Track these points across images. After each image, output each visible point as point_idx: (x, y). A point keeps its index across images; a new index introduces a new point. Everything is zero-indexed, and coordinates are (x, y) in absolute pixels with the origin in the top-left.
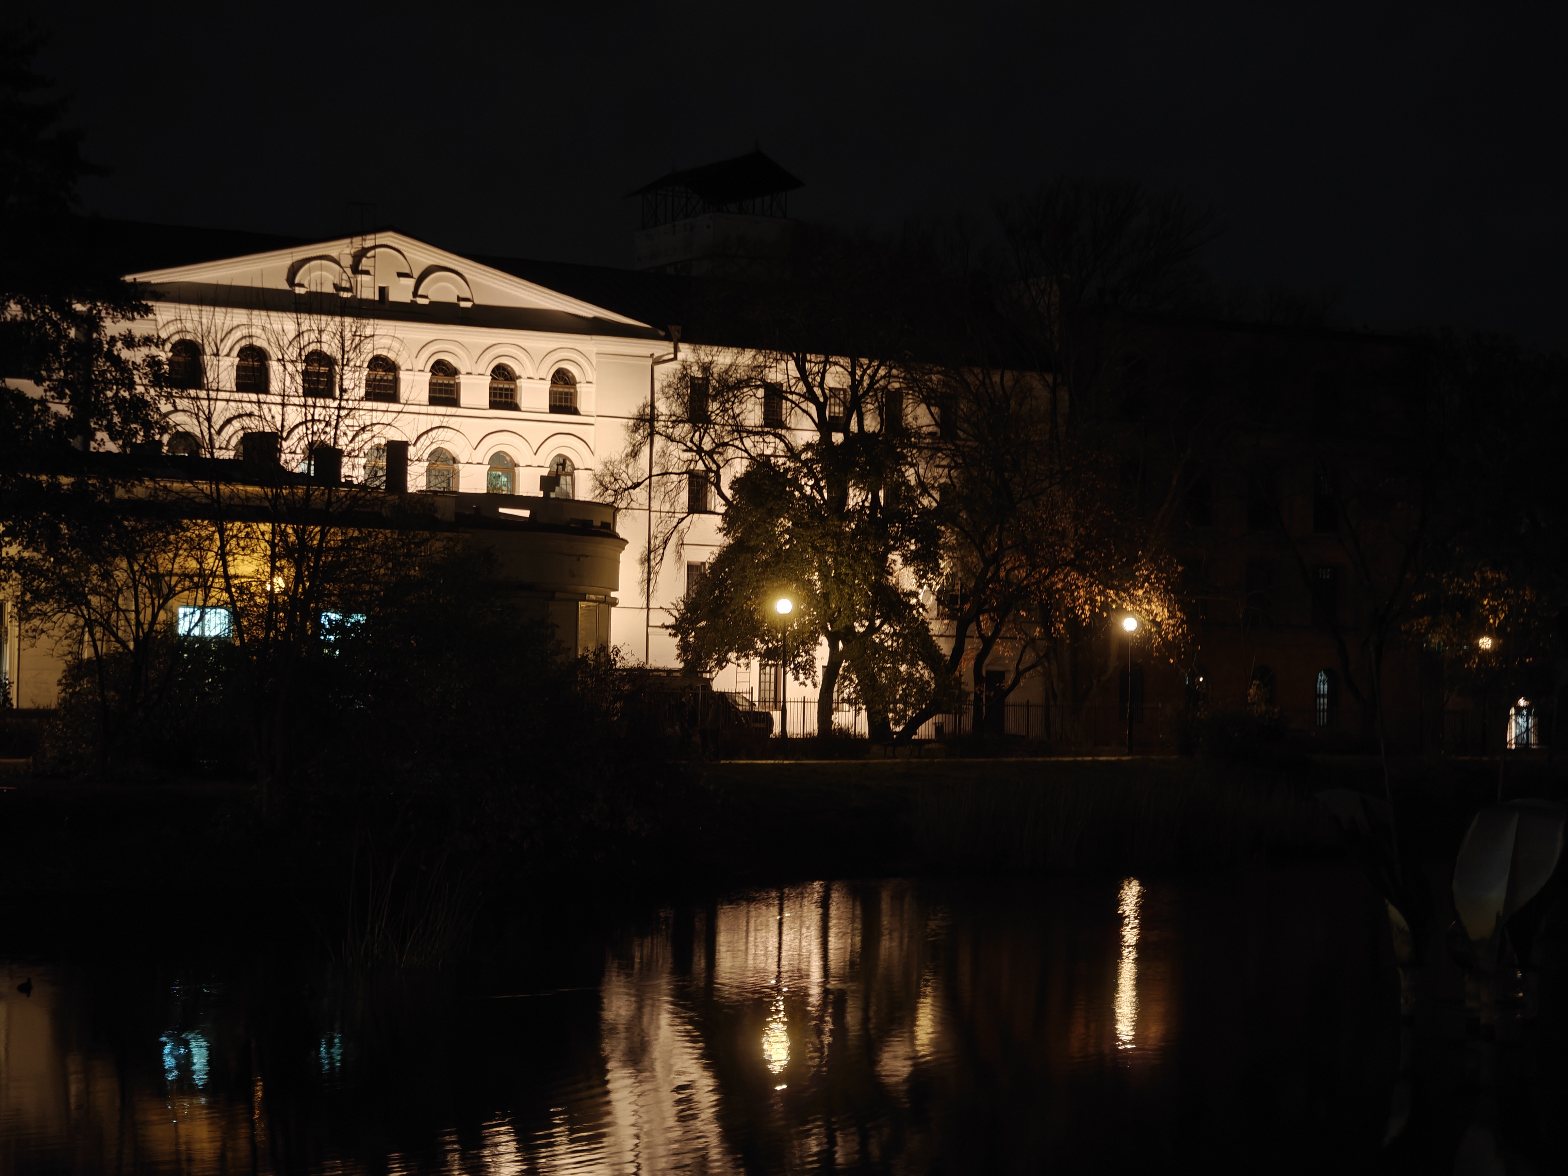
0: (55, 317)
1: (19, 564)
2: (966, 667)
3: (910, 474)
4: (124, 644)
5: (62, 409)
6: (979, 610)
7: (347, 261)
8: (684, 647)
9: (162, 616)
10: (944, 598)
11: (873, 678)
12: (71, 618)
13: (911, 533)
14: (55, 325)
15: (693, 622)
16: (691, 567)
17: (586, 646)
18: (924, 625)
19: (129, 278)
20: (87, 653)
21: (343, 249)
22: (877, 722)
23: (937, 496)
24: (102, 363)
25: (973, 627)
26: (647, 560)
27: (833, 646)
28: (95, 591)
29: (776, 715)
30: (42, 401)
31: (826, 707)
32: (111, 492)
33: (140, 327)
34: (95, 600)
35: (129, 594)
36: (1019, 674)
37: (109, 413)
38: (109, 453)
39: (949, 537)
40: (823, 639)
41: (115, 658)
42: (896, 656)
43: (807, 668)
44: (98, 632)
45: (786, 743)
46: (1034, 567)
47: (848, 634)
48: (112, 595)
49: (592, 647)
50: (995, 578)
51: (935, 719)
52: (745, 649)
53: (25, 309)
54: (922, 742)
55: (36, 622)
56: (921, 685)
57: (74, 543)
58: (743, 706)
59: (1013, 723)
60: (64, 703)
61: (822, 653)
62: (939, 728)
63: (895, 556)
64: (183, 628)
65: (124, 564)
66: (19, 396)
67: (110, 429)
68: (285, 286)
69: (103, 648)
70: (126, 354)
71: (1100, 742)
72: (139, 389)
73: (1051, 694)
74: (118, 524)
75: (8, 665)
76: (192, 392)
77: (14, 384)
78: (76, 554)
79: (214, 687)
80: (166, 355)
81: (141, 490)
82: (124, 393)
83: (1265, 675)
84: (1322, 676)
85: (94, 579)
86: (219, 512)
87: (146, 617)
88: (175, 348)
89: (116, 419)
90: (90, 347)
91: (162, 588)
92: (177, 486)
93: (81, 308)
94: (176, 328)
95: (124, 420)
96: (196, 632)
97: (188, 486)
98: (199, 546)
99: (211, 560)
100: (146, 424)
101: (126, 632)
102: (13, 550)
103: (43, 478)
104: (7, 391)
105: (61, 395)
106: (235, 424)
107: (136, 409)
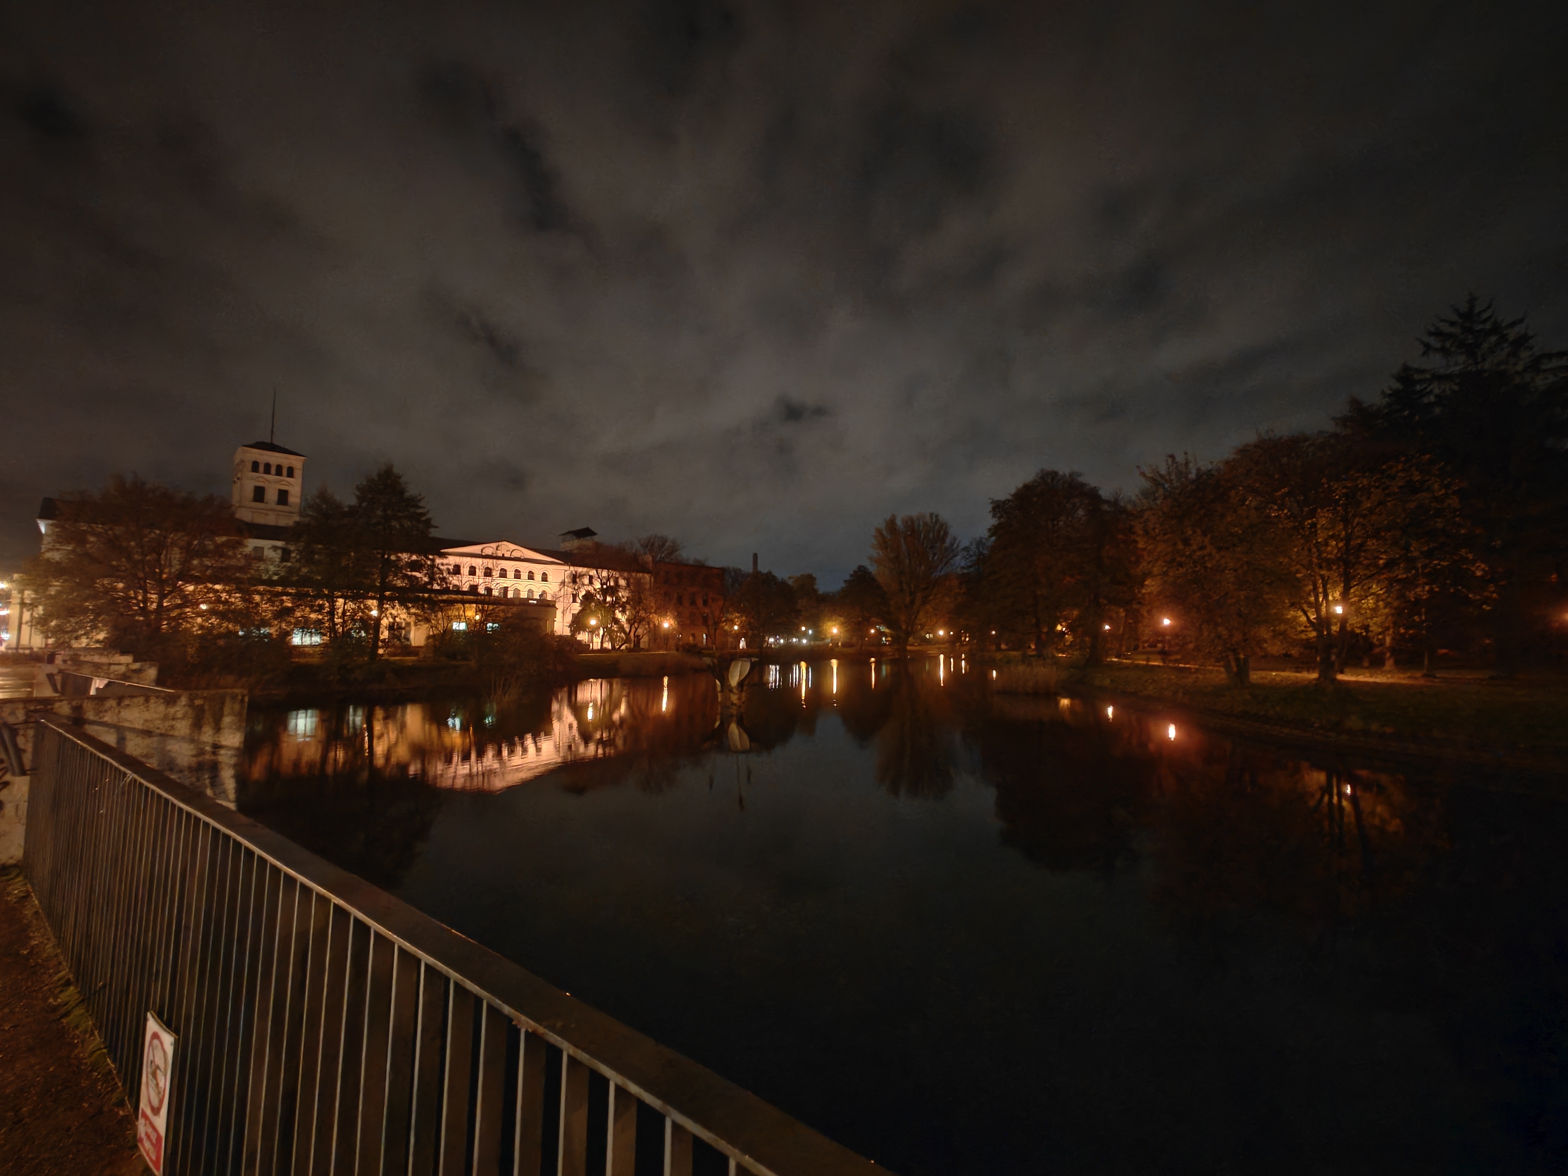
0: (425, 559)
1: (415, 614)
2: (632, 634)
3: (620, 594)
4: (440, 631)
5: (426, 579)
6: (634, 622)
7: (495, 548)
8: (571, 630)
9: (449, 625)
10: (628, 620)
11: (612, 637)
12: (427, 625)
13: (621, 607)
14: (425, 561)
15: (573, 625)
16: (573, 614)
17: (549, 631)
18: (623, 625)
19: (442, 551)
20: (431, 633)
21: (494, 545)
22: (613, 646)
23: (626, 599)
24: (436, 569)
25: (633, 626)
26: (563, 613)
27: (604, 630)
28: (433, 620)
29: (591, 645)
30: (421, 578)
31: (602, 643)
32: (437, 598)
33: (445, 561)
34: (433, 621)
35: (441, 620)
36: (643, 636)
37: (437, 580)
38: (437, 590)
39: (628, 607)
40: (601, 629)
41: (438, 634)
42: (617, 632)
43: (598, 635)
44: (434, 629)
45: (593, 651)
46: (646, 613)
47: (607, 627)
48: (437, 620)
49: (550, 631)
50: (638, 615)
51: (626, 645)
52: (584, 630)
53: (417, 557)
54: (622, 650)
55: (419, 626)
56: (623, 638)
57: (428, 609)
58: (584, 643)
59: (642, 646)
60: (426, 646)
61: (601, 632)
62: (626, 647)
63: (617, 611)
64: (454, 628)
65: (440, 613)
66: (415, 577)
67: (437, 583)
68: (480, 553)
69: (435, 632)
70: (441, 567)
71: (660, 649)
72: (445, 575)
73: (650, 640)
74: (439, 605)
75: (412, 636)
76: (457, 576)
77: (414, 573)
78: (429, 611)
79: (462, 640)
80: (451, 568)
81: (445, 597)
82: (441, 576)
83: (693, 635)
84: (704, 635)
85: (433, 617)
86: (463, 602)
87: (445, 625)
88: (454, 566)
89: (439, 581)
90: (433, 566)
91: (450, 620)
92: (454, 596)
93: (431, 557)
94: (453, 562)
95: (441, 582)
96: (457, 628)
97: (456, 596)
98: (458, 609)
99: (461, 613)
100: (446, 583)
101: (441, 629)
102: (413, 610)
103: (421, 595)
104: (411, 575)
105: (426, 576)
106: (468, 583)
107: (444, 579)
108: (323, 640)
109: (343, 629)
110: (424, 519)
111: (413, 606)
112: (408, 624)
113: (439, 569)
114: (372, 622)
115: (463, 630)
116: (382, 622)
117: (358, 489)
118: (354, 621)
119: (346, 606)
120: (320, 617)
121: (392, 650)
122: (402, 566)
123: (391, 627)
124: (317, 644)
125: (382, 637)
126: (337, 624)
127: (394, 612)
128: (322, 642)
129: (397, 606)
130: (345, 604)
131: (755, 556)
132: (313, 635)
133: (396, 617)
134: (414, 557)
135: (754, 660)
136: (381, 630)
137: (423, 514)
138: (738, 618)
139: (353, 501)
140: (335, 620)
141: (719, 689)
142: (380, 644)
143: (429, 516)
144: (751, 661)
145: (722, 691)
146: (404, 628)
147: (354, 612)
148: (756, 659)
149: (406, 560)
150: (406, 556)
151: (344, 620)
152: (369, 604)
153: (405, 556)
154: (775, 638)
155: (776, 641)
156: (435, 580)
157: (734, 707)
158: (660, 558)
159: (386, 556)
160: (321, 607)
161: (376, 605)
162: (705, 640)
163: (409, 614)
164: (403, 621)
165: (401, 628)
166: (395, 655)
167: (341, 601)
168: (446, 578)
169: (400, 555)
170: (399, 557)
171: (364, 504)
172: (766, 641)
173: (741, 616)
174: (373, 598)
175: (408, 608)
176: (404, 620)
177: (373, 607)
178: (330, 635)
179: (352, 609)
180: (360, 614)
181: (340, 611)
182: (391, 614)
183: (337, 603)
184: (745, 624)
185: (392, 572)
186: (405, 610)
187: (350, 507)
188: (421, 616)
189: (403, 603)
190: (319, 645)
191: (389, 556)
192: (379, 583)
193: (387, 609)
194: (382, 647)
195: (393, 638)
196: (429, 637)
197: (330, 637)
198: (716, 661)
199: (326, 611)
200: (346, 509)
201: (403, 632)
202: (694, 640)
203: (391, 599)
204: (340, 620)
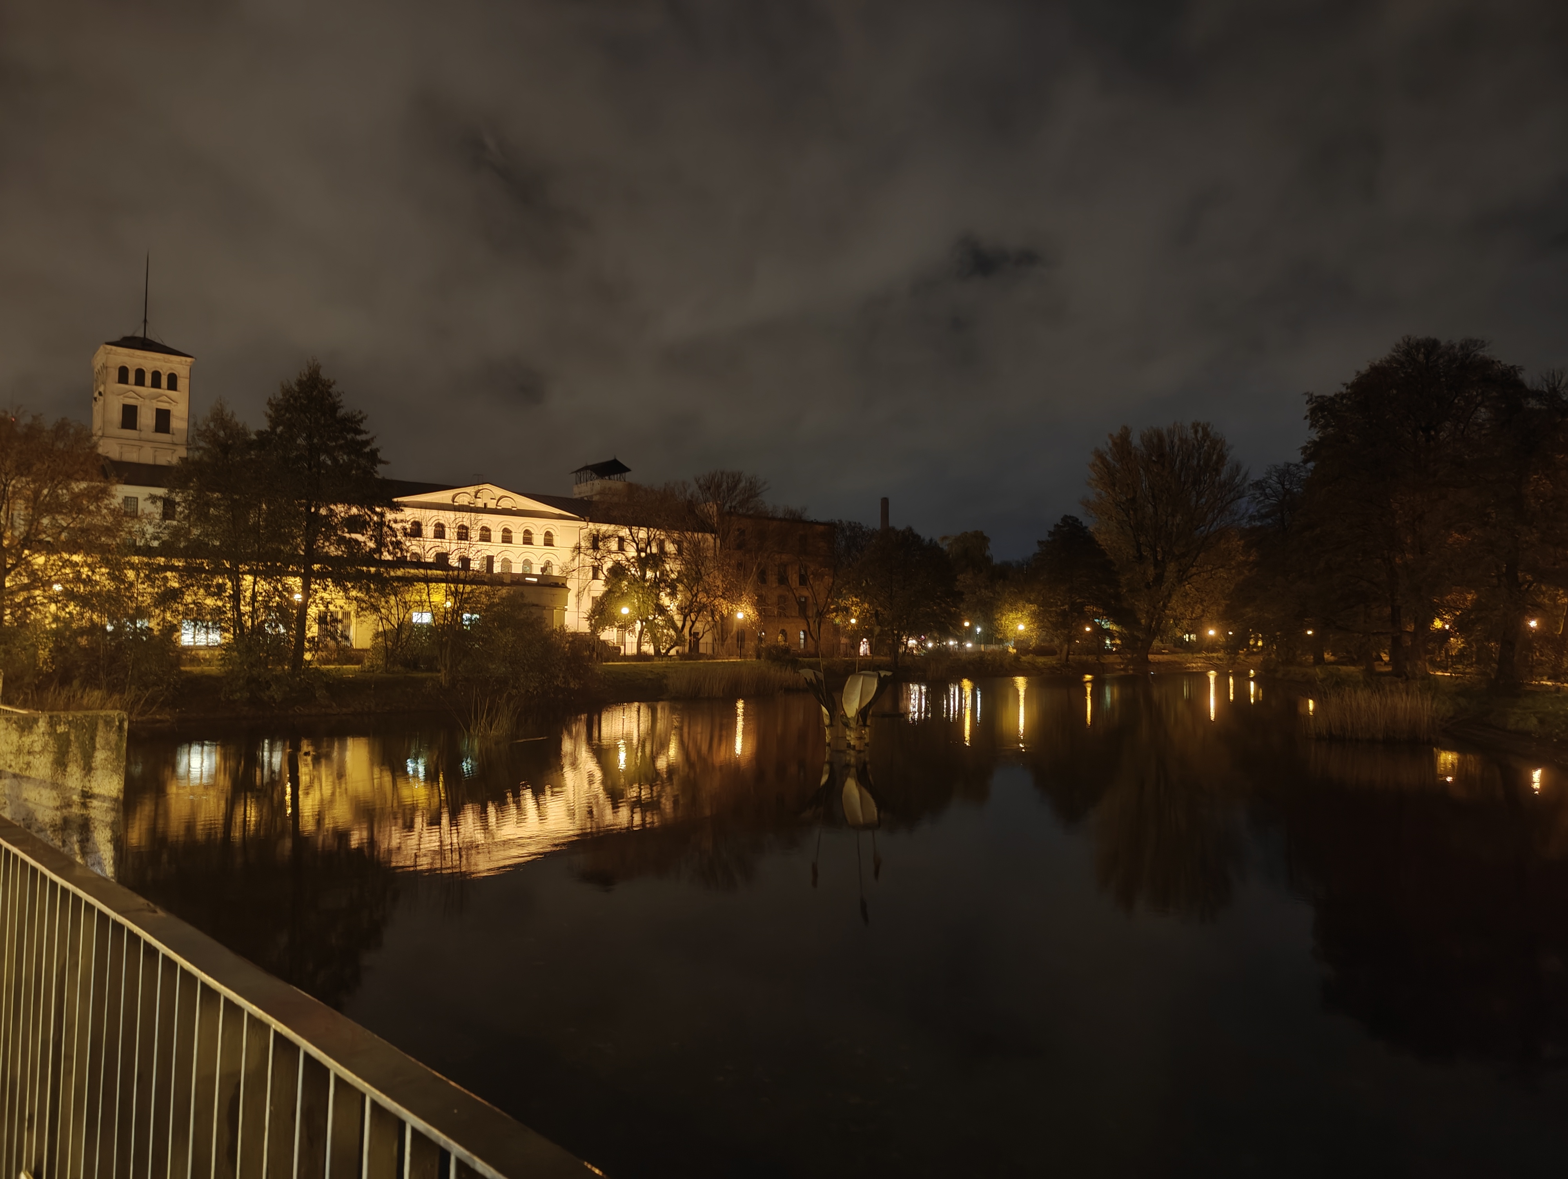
0: (369, 513)
1: (356, 599)
2: (686, 631)
3: (667, 567)
4: (394, 626)
5: (372, 545)
6: (691, 612)
7: (474, 494)
8: (591, 625)
9: (407, 616)
10: (680, 609)
11: (655, 635)
12: (375, 617)
13: (668, 586)
14: (369, 516)
15: (593, 617)
16: (593, 598)
17: (556, 625)
18: (672, 616)
19: (395, 500)
20: (381, 629)
21: (471, 490)
22: (657, 651)
23: (676, 574)
24: (385, 529)
25: (688, 617)
26: (578, 596)
27: (642, 624)
28: (383, 607)
29: (622, 647)
30: (365, 542)
31: (639, 645)
32: (389, 573)
33: (399, 516)
34: (383, 610)
35: (395, 608)
36: (704, 633)
37: (388, 546)
38: (389, 560)
39: (680, 587)
40: (638, 622)
41: (391, 631)
42: (663, 627)
43: (633, 631)
44: (384, 621)
45: (626, 658)
46: (709, 597)
47: (647, 620)
48: (389, 609)
49: (558, 625)
50: (696, 601)
51: (676, 648)
52: (612, 625)
53: (359, 510)
54: (671, 656)
55: (362, 618)
56: (672, 637)
57: (375, 591)
58: (611, 645)
59: (702, 650)
60: (374, 648)
61: (638, 626)
62: (677, 652)
63: (662, 594)
64: (414, 620)
65: (394, 598)
66: (356, 541)
67: (388, 551)
68: (451, 503)
69: (386, 628)
70: (394, 526)
71: (730, 655)
72: (399, 538)
73: (714, 639)
74: (391, 585)
75: (352, 633)
76: (418, 539)
77: (354, 536)
78: (376, 595)
79: (425, 640)
80: (408, 526)
81: (400, 573)
82: (394, 539)
83: (783, 632)
84: (802, 633)
85: (383, 603)
86: (427, 580)
87: (401, 616)
88: (412, 524)
89: (391, 548)
90: (381, 524)
91: (407, 606)
92: (412, 571)
93: (378, 510)
94: (411, 517)
95: (394, 548)
96: (419, 621)
97: (416, 571)
98: (419, 592)
99: (425, 597)
100: (402, 550)
101: (394, 622)
102: (354, 593)
103: (365, 568)
104: (351, 539)
105: (371, 540)
106: (433, 550)
107: (398, 544)
108: (225, 638)
109: (253, 622)
110: (367, 450)
111: (353, 587)
112: (347, 615)
113: (390, 528)
114: (294, 612)
115: (427, 624)
116: (309, 610)
117: (270, 403)
118: (267, 608)
119: (256, 587)
120: (220, 603)
121: (324, 654)
122: (336, 524)
123: (322, 620)
124: (216, 644)
125: (309, 635)
126: (244, 615)
127: (325, 595)
128: (223, 641)
129: (331, 587)
130: (255, 583)
131: (885, 502)
132: (210, 631)
133: (329, 603)
134: (354, 511)
135: (883, 674)
136: (308, 623)
137: (367, 443)
138: (857, 605)
139: (264, 425)
140: (242, 608)
141: (827, 721)
142: (307, 645)
143: (374, 446)
144: (879, 675)
145: (831, 725)
146: (341, 621)
147: (269, 596)
148: (889, 674)
149: (342, 515)
150: (342, 509)
151: (253, 606)
152: (290, 583)
153: (340, 509)
154: (918, 638)
155: (919, 643)
156: (386, 546)
157: (852, 752)
158: (730, 507)
159: (313, 510)
160: (221, 588)
161: (300, 584)
162: (802, 641)
163: (348, 598)
164: (339, 609)
165: (336, 620)
166: (327, 661)
167: (249, 579)
168: (401, 543)
169: (333, 507)
170: (331, 510)
171: (279, 429)
172: (903, 643)
173: (862, 602)
174: (294, 574)
175: (346, 590)
176: (341, 608)
177: (296, 589)
178: (235, 630)
179: (265, 591)
180: (277, 598)
181: (248, 594)
182: (322, 599)
183: (244, 583)
184: (868, 615)
185: (321, 533)
186: (341, 594)
187: (260, 433)
188: (364, 601)
189: (338, 583)
190: (220, 646)
191: (318, 508)
192: (303, 551)
193: (316, 591)
194: (310, 650)
195: (325, 636)
196: (377, 635)
197: (234, 634)
198: (821, 675)
199: (227, 594)
200: (254, 437)
201: (340, 626)
202: (785, 641)
203: (322, 576)
204: (248, 609)
